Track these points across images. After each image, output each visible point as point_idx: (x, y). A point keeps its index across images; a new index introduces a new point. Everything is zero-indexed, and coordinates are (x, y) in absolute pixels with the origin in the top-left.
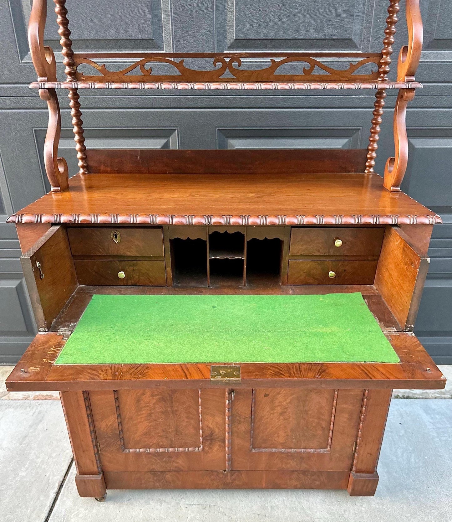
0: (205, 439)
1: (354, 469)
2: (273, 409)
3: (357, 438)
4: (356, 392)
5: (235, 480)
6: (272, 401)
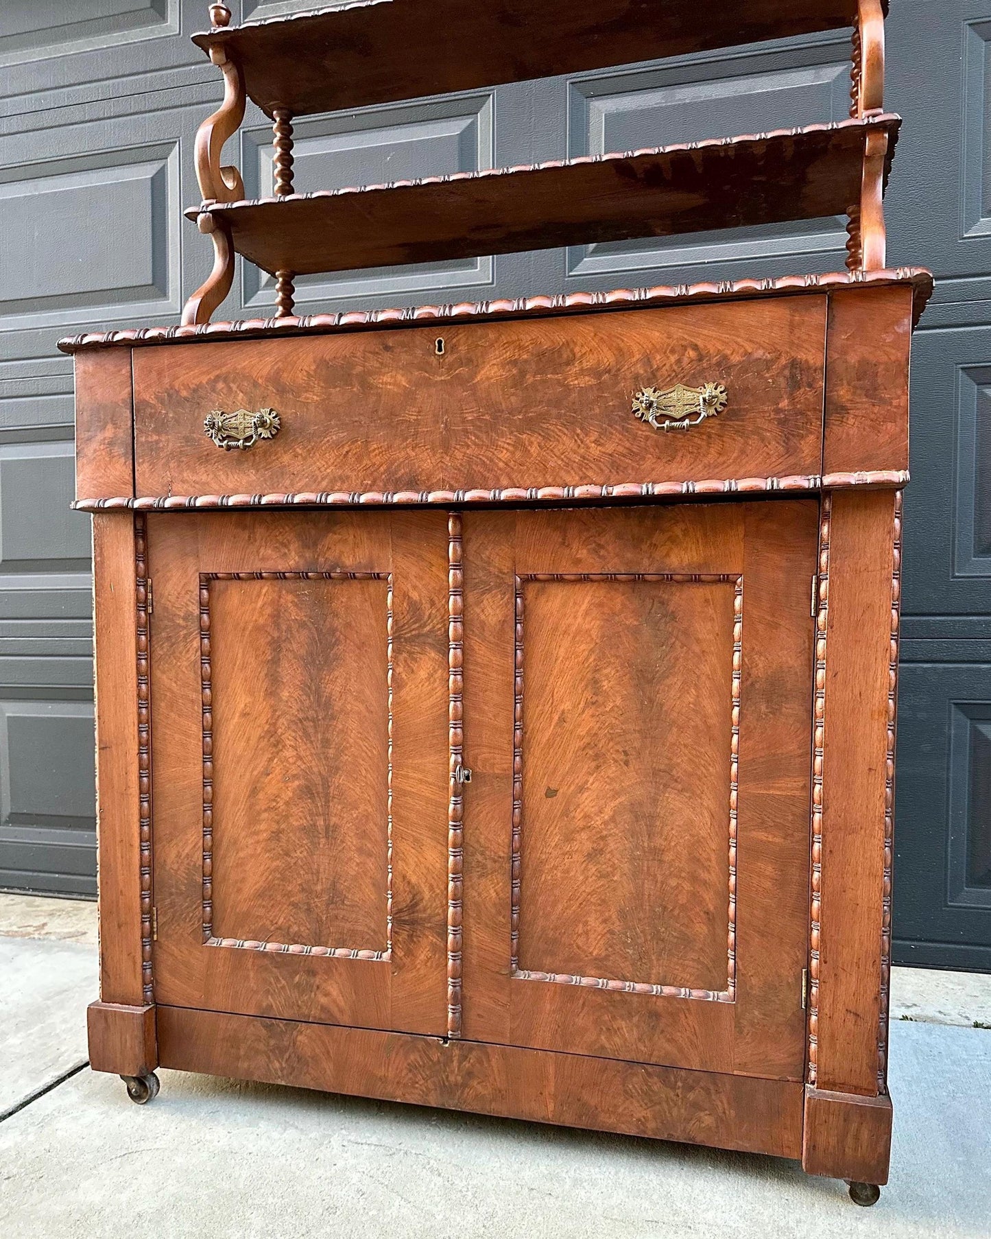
0: (399, 921)
1: (813, 1075)
2: (568, 838)
3: (809, 953)
4: (789, 786)
5: (470, 1074)
6: (566, 813)
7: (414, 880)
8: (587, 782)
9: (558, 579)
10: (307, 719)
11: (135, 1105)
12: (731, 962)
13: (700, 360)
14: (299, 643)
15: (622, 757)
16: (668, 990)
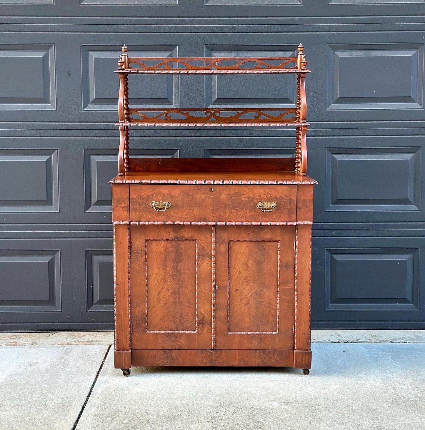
0: (199, 323)
1: (295, 348)
2: (241, 300)
3: (294, 321)
4: (290, 286)
5: (218, 357)
6: (240, 294)
7: (203, 313)
8: (245, 287)
9: (239, 241)
10: (174, 275)
11: (125, 377)
12: (278, 325)
13: (271, 196)
14: (172, 256)
15: (253, 281)
16: (264, 333)
